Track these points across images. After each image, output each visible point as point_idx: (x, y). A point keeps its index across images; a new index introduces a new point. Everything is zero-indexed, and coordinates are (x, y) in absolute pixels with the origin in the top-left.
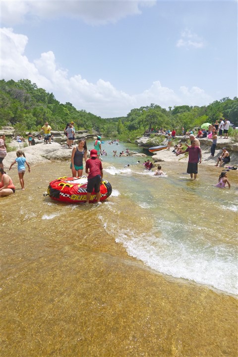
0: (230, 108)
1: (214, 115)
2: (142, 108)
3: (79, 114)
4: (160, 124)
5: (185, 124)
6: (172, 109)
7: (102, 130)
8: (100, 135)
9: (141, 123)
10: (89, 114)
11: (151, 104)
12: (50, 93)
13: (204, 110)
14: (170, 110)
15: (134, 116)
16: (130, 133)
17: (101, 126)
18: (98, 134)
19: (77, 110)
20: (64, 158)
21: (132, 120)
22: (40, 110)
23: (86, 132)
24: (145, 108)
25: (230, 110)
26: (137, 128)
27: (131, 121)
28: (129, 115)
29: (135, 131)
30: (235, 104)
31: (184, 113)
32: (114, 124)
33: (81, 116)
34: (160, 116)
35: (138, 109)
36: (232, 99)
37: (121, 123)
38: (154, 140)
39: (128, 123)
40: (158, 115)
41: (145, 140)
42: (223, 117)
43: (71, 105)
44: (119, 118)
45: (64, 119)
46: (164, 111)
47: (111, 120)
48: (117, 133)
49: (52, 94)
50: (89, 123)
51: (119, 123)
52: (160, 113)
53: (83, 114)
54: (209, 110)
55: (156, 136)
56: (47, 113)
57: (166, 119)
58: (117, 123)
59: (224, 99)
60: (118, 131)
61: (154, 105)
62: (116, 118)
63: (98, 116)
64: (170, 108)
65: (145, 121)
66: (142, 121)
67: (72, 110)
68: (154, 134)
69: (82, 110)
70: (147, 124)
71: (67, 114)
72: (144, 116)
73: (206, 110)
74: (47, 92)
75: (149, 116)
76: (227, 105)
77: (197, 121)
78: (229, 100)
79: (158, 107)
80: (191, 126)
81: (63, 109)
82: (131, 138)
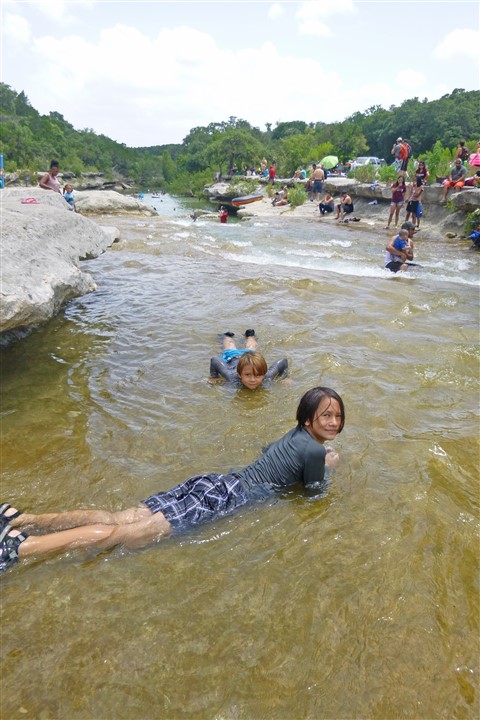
0: (382, 127)
1: (346, 141)
2: (213, 126)
3: (81, 138)
4: (249, 159)
5: (295, 156)
6: (273, 128)
7: (132, 171)
8: (128, 183)
9: (213, 156)
10: (102, 137)
11: (231, 117)
12: (19, 93)
13: (328, 131)
14: (269, 129)
15: (196, 142)
16: (192, 176)
17: (130, 163)
18: (124, 181)
19: (75, 128)
20: (101, 209)
21: (194, 151)
22: (9, 128)
23: (101, 176)
24: (218, 124)
25: (382, 131)
26: (204, 168)
27: (193, 154)
28: (187, 140)
29: (201, 174)
30: (390, 120)
31: (294, 138)
32: (155, 159)
33: (88, 142)
34: (249, 142)
35: (204, 128)
36: (387, 109)
37: (169, 157)
38: (238, 188)
39: (187, 158)
40: (245, 139)
41: (222, 188)
42: (367, 144)
43: (61, 117)
44: (164, 147)
45: (58, 147)
46: (256, 131)
47: (147, 152)
48: (162, 178)
49: (23, 94)
50: (106, 157)
51: (166, 158)
52: (248, 136)
53: (89, 138)
54: (337, 132)
55: (242, 180)
56: (24, 136)
57: (261, 147)
58: (161, 157)
59: (373, 108)
60: (165, 174)
61: (236, 121)
62: (158, 147)
63: (119, 142)
64: (269, 125)
65: (222, 153)
66: (216, 152)
67: (67, 129)
68: (238, 177)
69: (86, 130)
70: (225, 159)
71: (59, 137)
72: (219, 143)
73: (332, 132)
74: (12, 89)
75: (227, 141)
76: (377, 121)
77: (314, 152)
78: (381, 111)
79: (244, 124)
80: (304, 160)
81: (50, 127)
82: (194, 186)
